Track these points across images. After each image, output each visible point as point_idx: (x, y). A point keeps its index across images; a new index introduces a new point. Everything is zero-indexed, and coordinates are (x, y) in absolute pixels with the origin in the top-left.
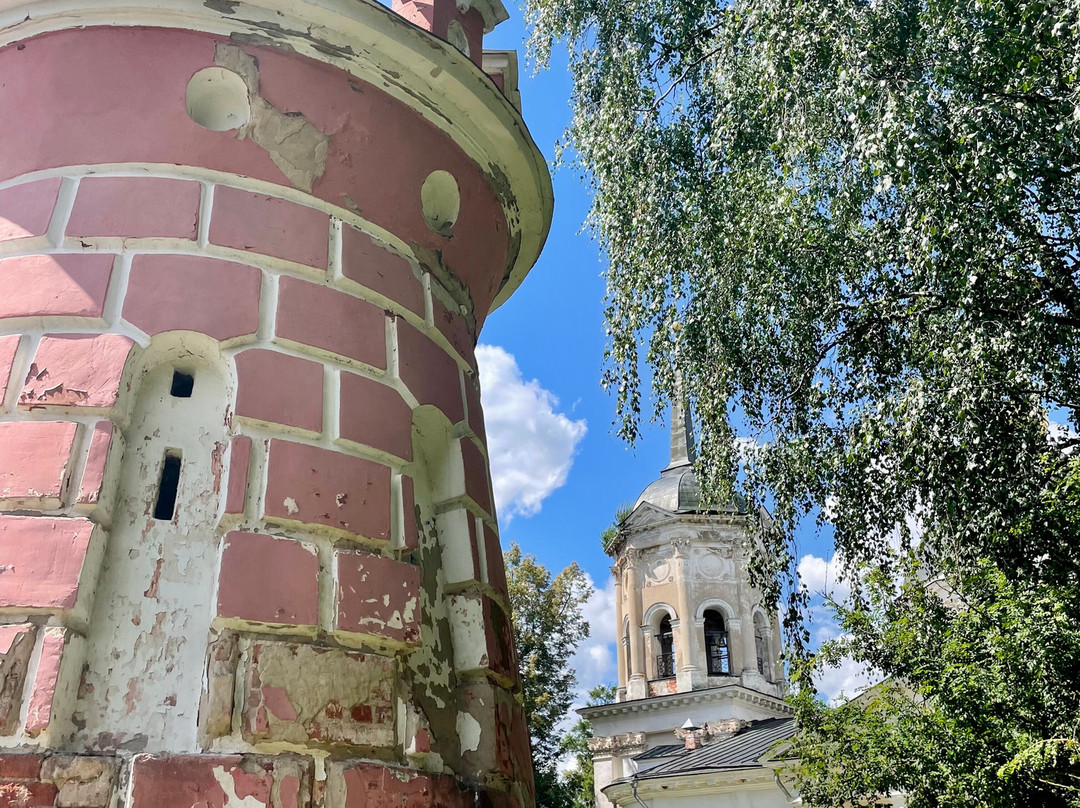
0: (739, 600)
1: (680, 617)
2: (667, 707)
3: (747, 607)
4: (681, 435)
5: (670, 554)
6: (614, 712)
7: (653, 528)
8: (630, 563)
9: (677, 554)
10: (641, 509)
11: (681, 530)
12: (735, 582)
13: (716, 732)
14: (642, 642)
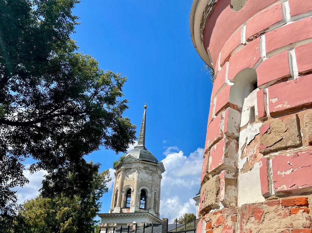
0: (151, 188)
1: (134, 190)
2: (126, 216)
3: (153, 190)
4: (142, 138)
5: (134, 171)
6: (109, 216)
7: (131, 163)
8: (121, 172)
9: (137, 172)
10: (128, 157)
11: (139, 165)
12: (151, 183)
13: (140, 226)
14: (121, 196)
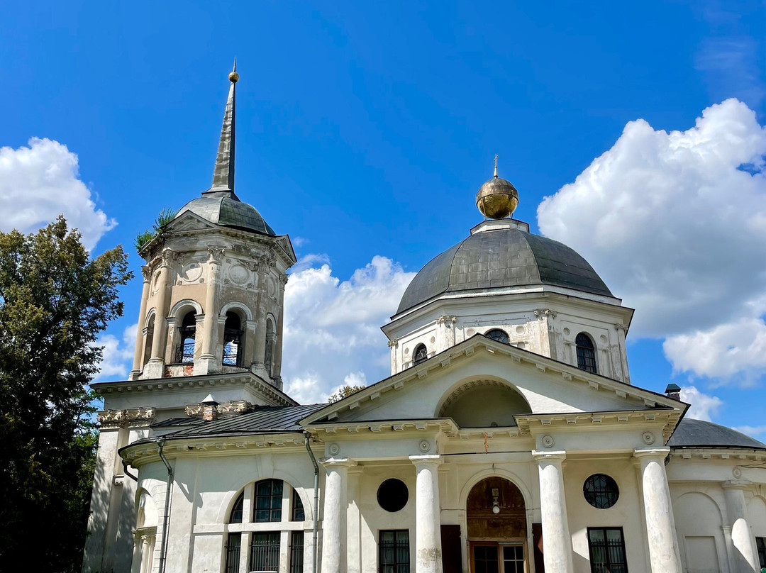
0: (258, 306)
1: (206, 313)
2: (181, 387)
3: (263, 312)
4: (225, 166)
5: (204, 259)
6: (129, 389)
7: (193, 235)
8: (164, 263)
9: (211, 259)
10: (185, 216)
11: (218, 240)
12: (256, 291)
13: (224, 411)
14: (165, 332)
